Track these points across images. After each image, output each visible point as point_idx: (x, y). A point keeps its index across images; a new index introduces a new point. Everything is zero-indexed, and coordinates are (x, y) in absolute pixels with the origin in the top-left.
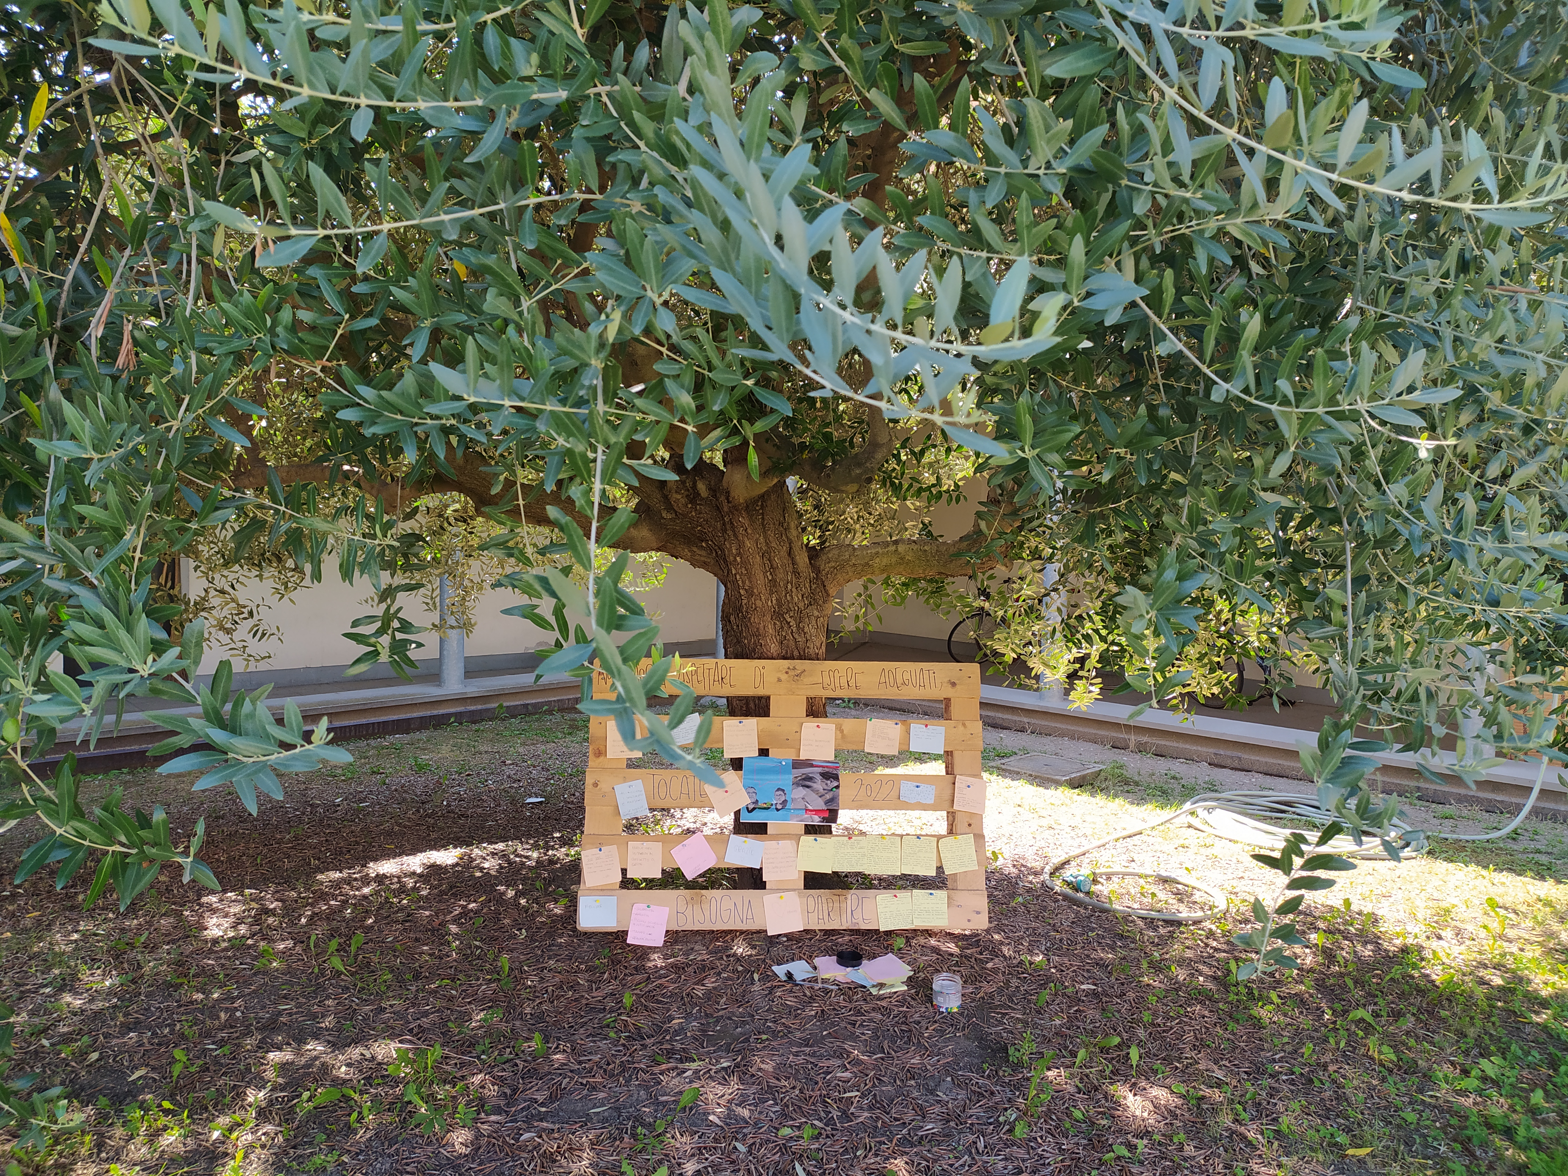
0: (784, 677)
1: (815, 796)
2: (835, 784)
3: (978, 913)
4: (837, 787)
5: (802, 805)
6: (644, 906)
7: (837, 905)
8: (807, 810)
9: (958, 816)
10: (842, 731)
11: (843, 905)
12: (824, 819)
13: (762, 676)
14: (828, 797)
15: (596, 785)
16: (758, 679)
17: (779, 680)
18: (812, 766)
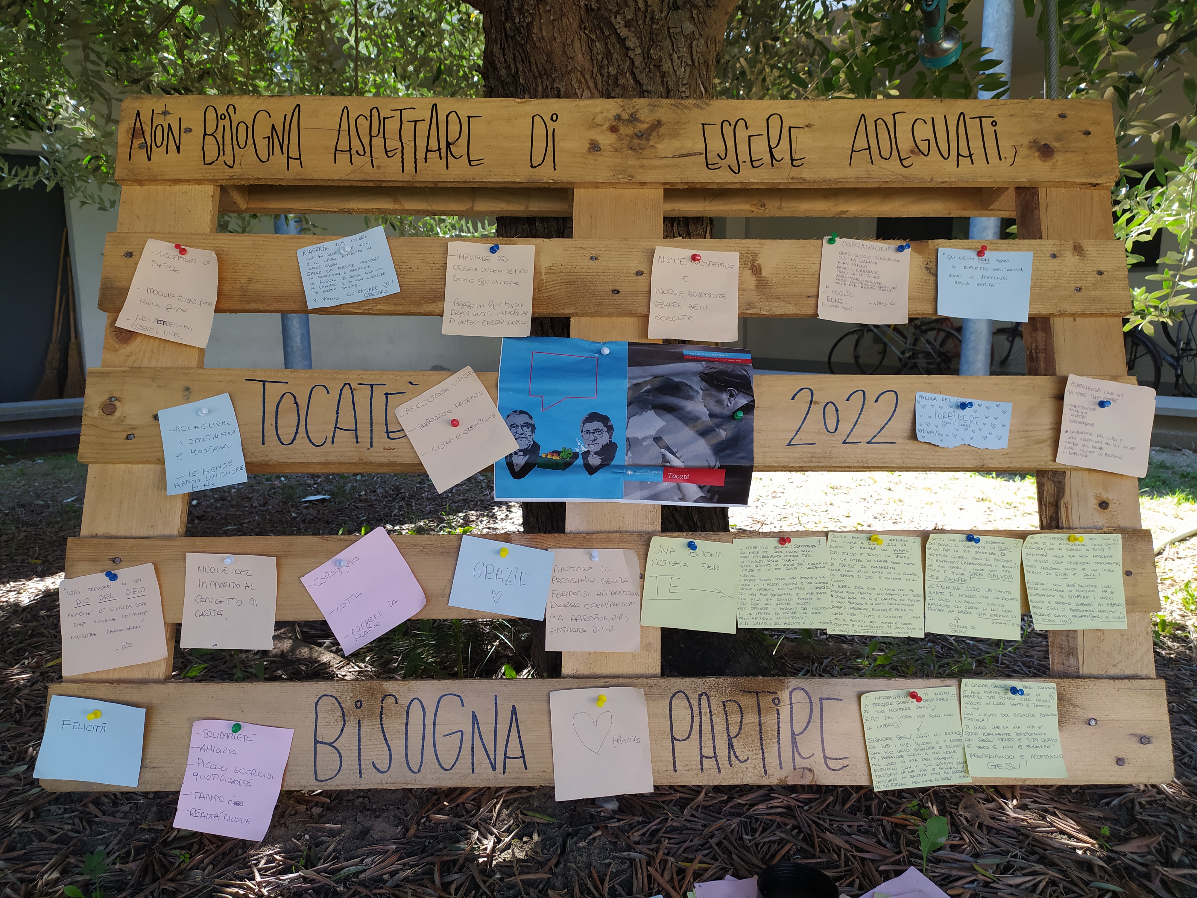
0: (606, 140)
1: (687, 433)
2: (742, 401)
3: (1144, 740)
4: (749, 408)
5: (653, 454)
6: (224, 726)
7: (751, 718)
8: (668, 470)
9: (1073, 483)
10: (756, 270)
11: (769, 720)
12: (712, 494)
13: (551, 137)
14: (723, 434)
15: (109, 408)
16: (539, 145)
17: (594, 147)
18: (681, 358)
